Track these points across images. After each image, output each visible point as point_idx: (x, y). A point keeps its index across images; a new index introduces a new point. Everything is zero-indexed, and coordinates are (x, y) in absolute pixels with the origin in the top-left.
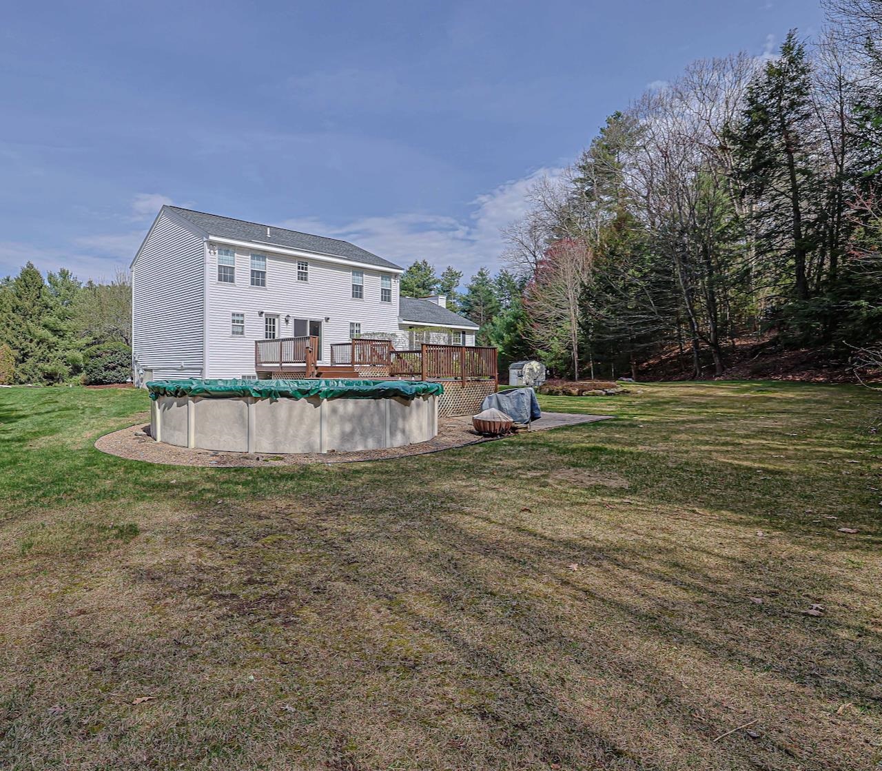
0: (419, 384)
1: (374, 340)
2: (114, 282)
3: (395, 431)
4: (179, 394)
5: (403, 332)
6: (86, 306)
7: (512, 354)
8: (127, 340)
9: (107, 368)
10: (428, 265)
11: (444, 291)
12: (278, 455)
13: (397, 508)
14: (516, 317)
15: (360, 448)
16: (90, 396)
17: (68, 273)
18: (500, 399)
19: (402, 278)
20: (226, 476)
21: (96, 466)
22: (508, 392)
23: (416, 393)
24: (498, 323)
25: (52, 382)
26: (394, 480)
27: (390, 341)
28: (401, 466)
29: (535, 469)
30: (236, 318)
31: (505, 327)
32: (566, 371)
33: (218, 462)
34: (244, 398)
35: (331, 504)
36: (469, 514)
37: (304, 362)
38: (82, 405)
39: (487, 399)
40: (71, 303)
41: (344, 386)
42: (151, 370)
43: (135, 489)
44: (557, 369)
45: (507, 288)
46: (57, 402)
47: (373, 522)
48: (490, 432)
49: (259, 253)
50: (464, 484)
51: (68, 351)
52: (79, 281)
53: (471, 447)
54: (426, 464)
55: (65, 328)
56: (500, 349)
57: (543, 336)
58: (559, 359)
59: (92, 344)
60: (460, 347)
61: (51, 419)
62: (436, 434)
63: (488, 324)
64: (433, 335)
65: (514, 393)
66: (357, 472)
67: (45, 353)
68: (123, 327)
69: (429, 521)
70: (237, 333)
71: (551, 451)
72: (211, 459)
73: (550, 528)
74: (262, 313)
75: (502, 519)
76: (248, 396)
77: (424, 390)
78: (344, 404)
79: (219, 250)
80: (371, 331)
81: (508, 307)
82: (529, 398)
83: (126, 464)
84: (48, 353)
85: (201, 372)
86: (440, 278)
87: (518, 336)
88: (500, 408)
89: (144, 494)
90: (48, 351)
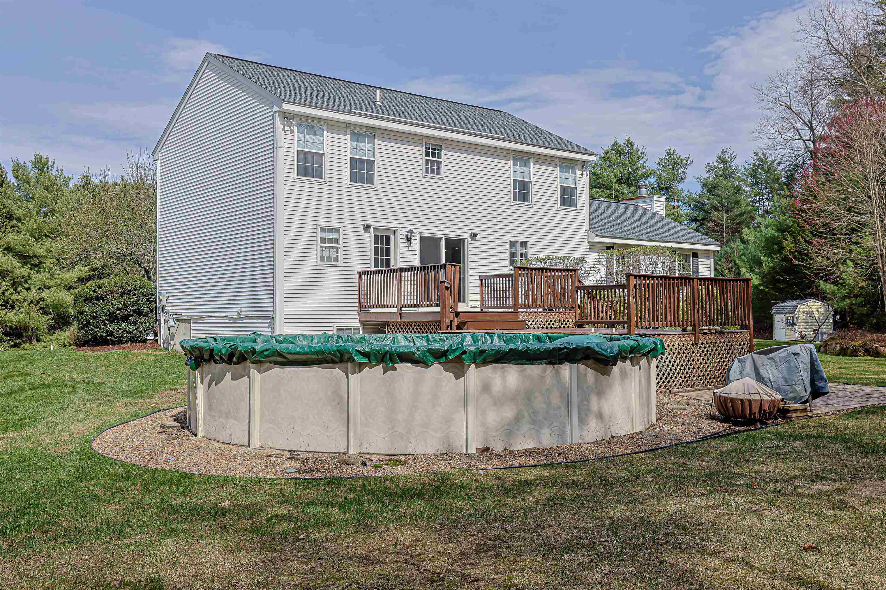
0: (624, 338)
1: (550, 270)
2: (126, 177)
3: (587, 415)
4: (234, 359)
5: (595, 255)
6: (80, 216)
7: (775, 288)
8: (147, 272)
9: (114, 318)
10: (635, 147)
11: (662, 189)
12: (397, 458)
13: (594, 543)
14: (782, 229)
15: (530, 445)
16: (86, 364)
17: (47, 161)
18: (759, 362)
19: (594, 168)
20: (310, 494)
21: (94, 481)
22: (771, 351)
23: (620, 352)
24: (752, 238)
25: (17, 341)
26: (587, 496)
27: (575, 271)
28: (599, 473)
29: (822, 479)
30: (328, 235)
31: (762, 245)
32: (868, 315)
33: (299, 471)
34: (343, 365)
35: (484, 536)
36: (715, 553)
37: (437, 305)
38: (72, 379)
39: (736, 364)
40: (52, 211)
41: (502, 343)
42: (188, 321)
43: (160, 518)
44: (852, 312)
45: (766, 182)
46: (27, 374)
47: (553, 568)
48: (744, 416)
49: (362, 131)
50: (703, 503)
51: (47, 291)
52: (66, 174)
53: (713, 443)
54: (639, 470)
55: (42, 252)
56: (756, 281)
57: (828, 258)
58: (856, 296)
59: (89, 279)
60: (689, 279)
61: (16, 404)
62: (654, 420)
63: (734, 241)
64: (646, 260)
65: (782, 353)
66: (527, 483)
67: (7, 294)
68: (140, 250)
69: (647, 564)
70: (329, 259)
71: (850, 448)
72: (287, 464)
73: (855, 580)
74: (369, 226)
75: (769, 562)
76: (347, 361)
77: (633, 350)
78: (503, 373)
79: (299, 125)
80: (543, 255)
81: (767, 213)
82: (808, 361)
83: (145, 477)
84: (11, 294)
85: (270, 323)
86: (655, 167)
87: (785, 259)
88: (759, 378)
89: (176, 526)
90: (12, 290)
